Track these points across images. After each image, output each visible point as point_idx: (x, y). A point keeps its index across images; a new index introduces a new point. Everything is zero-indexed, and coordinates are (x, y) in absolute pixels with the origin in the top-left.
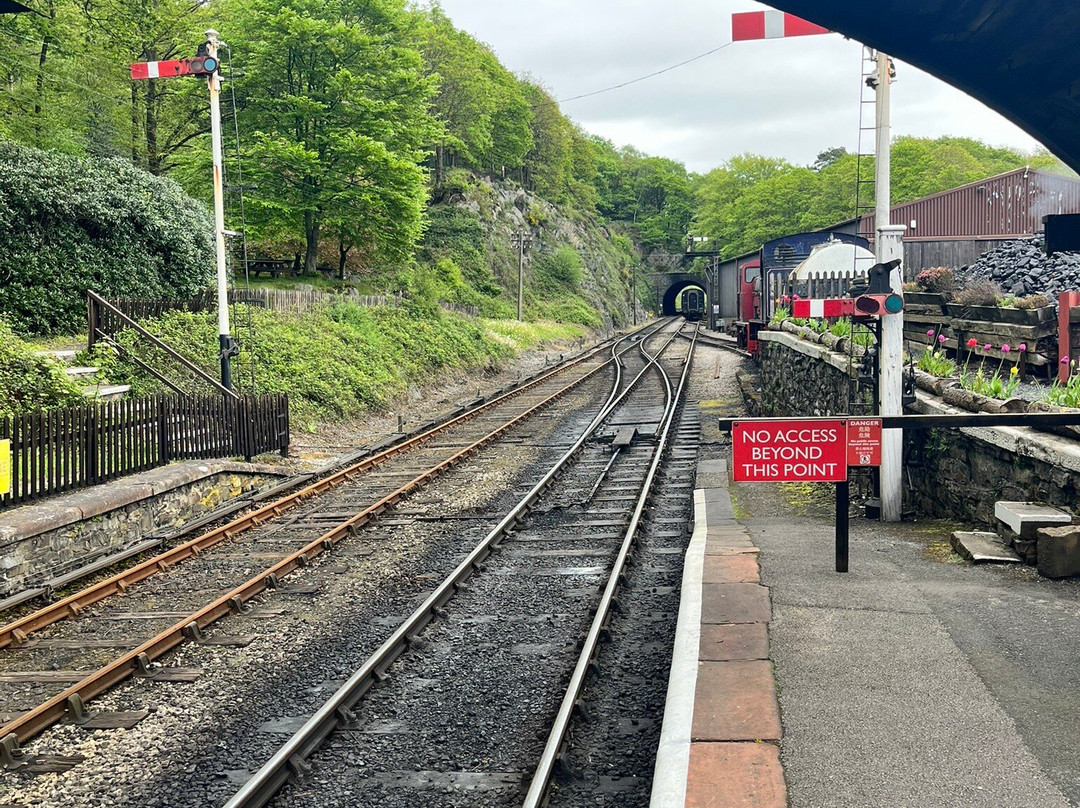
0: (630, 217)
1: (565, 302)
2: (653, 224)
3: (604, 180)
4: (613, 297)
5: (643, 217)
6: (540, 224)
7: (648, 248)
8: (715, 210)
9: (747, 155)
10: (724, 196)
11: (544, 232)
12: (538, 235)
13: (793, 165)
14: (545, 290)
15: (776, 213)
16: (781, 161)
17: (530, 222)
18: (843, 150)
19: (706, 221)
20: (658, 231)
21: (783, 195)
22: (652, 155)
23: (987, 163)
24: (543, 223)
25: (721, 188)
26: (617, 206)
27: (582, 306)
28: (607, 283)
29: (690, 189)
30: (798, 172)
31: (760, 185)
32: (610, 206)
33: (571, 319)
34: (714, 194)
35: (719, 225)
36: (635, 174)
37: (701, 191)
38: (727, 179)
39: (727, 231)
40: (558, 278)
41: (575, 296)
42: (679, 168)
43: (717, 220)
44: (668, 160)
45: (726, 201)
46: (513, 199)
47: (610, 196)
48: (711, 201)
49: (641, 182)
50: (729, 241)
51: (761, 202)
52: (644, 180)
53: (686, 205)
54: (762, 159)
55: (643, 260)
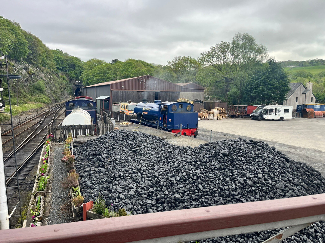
0: (66, 71)
1: (38, 97)
2: (72, 73)
3: (59, 61)
4: (56, 94)
5: (70, 71)
6: (32, 74)
7: (71, 79)
8: (87, 71)
9: (95, 59)
10: (89, 68)
11: (33, 77)
12: (31, 77)
13: (106, 62)
14: (33, 93)
15: (102, 73)
16: (103, 61)
17: (29, 73)
18: (118, 60)
19: (85, 74)
20: (73, 75)
21: (103, 69)
22: (72, 56)
23: (147, 67)
24: (33, 74)
25: (89, 66)
26: (62, 68)
27: (44, 98)
28: (55, 90)
29: (82, 65)
30: (107, 64)
31: (98, 66)
32: (61, 68)
33: (40, 101)
34: (87, 68)
35: (88, 75)
36: (67, 60)
37: (84, 66)
38: (90, 64)
39: (90, 77)
40: (38, 89)
41: (42, 95)
42: (79, 60)
43: (88, 74)
44: (76, 58)
45: (90, 69)
46: (23, 67)
47: (60, 65)
48: (87, 69)
49: (69, 63)
50: (91, 79)
51: (98, 71)
52: (70, 62)
53: (81, 69)
54: (99, 60)
55: (70, 82)
